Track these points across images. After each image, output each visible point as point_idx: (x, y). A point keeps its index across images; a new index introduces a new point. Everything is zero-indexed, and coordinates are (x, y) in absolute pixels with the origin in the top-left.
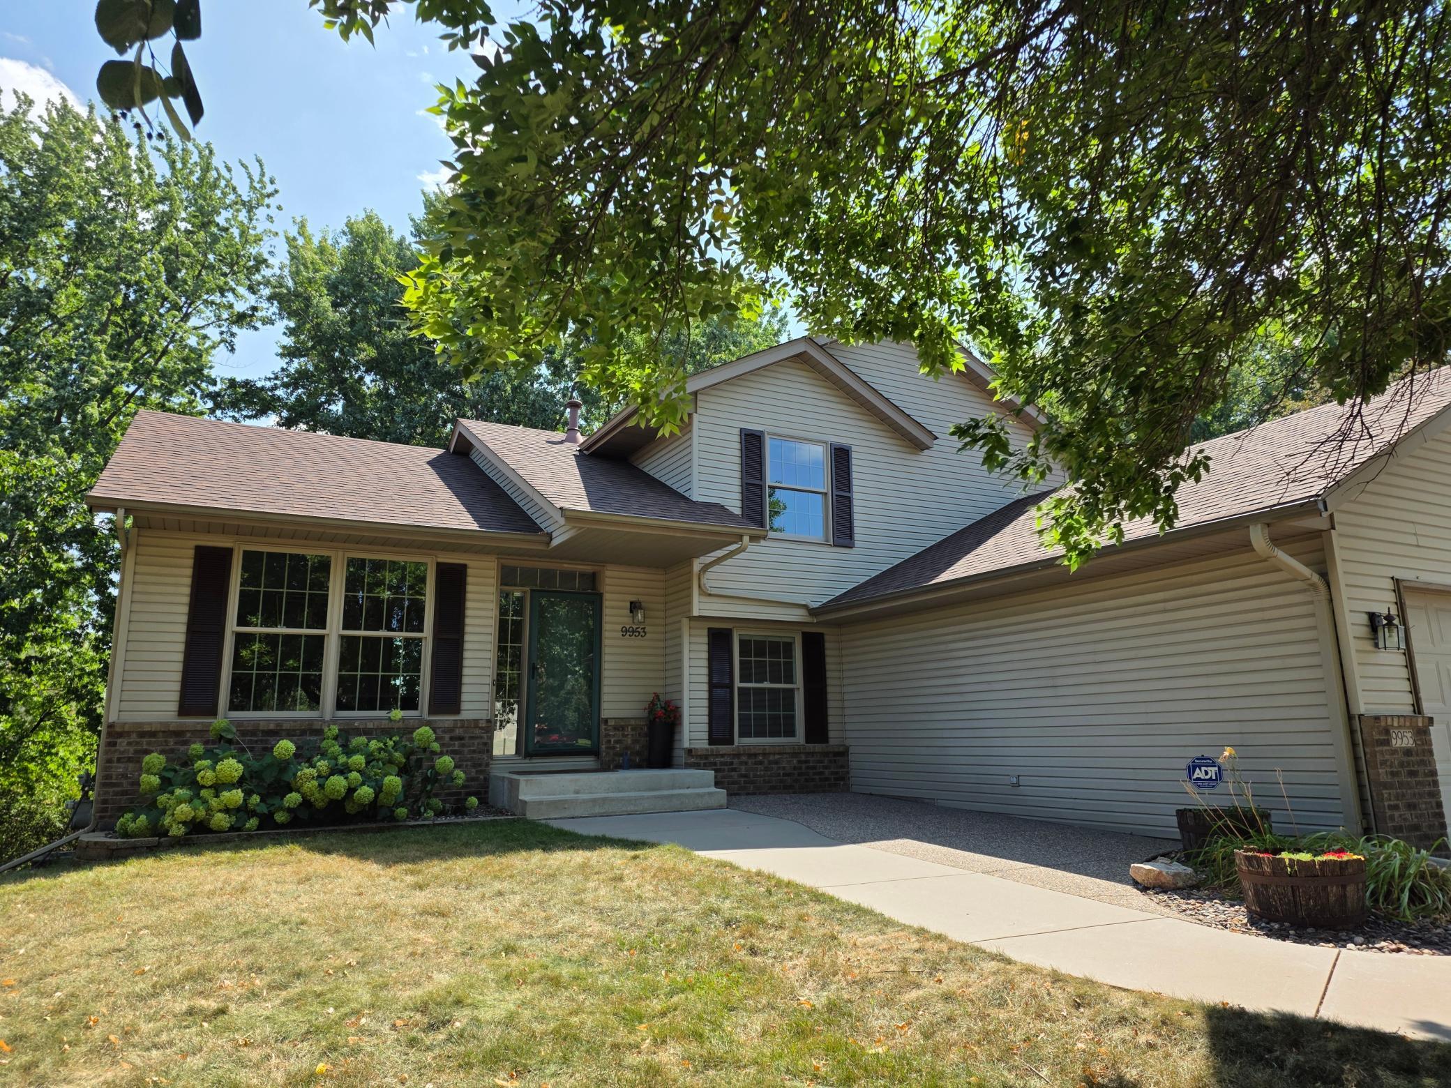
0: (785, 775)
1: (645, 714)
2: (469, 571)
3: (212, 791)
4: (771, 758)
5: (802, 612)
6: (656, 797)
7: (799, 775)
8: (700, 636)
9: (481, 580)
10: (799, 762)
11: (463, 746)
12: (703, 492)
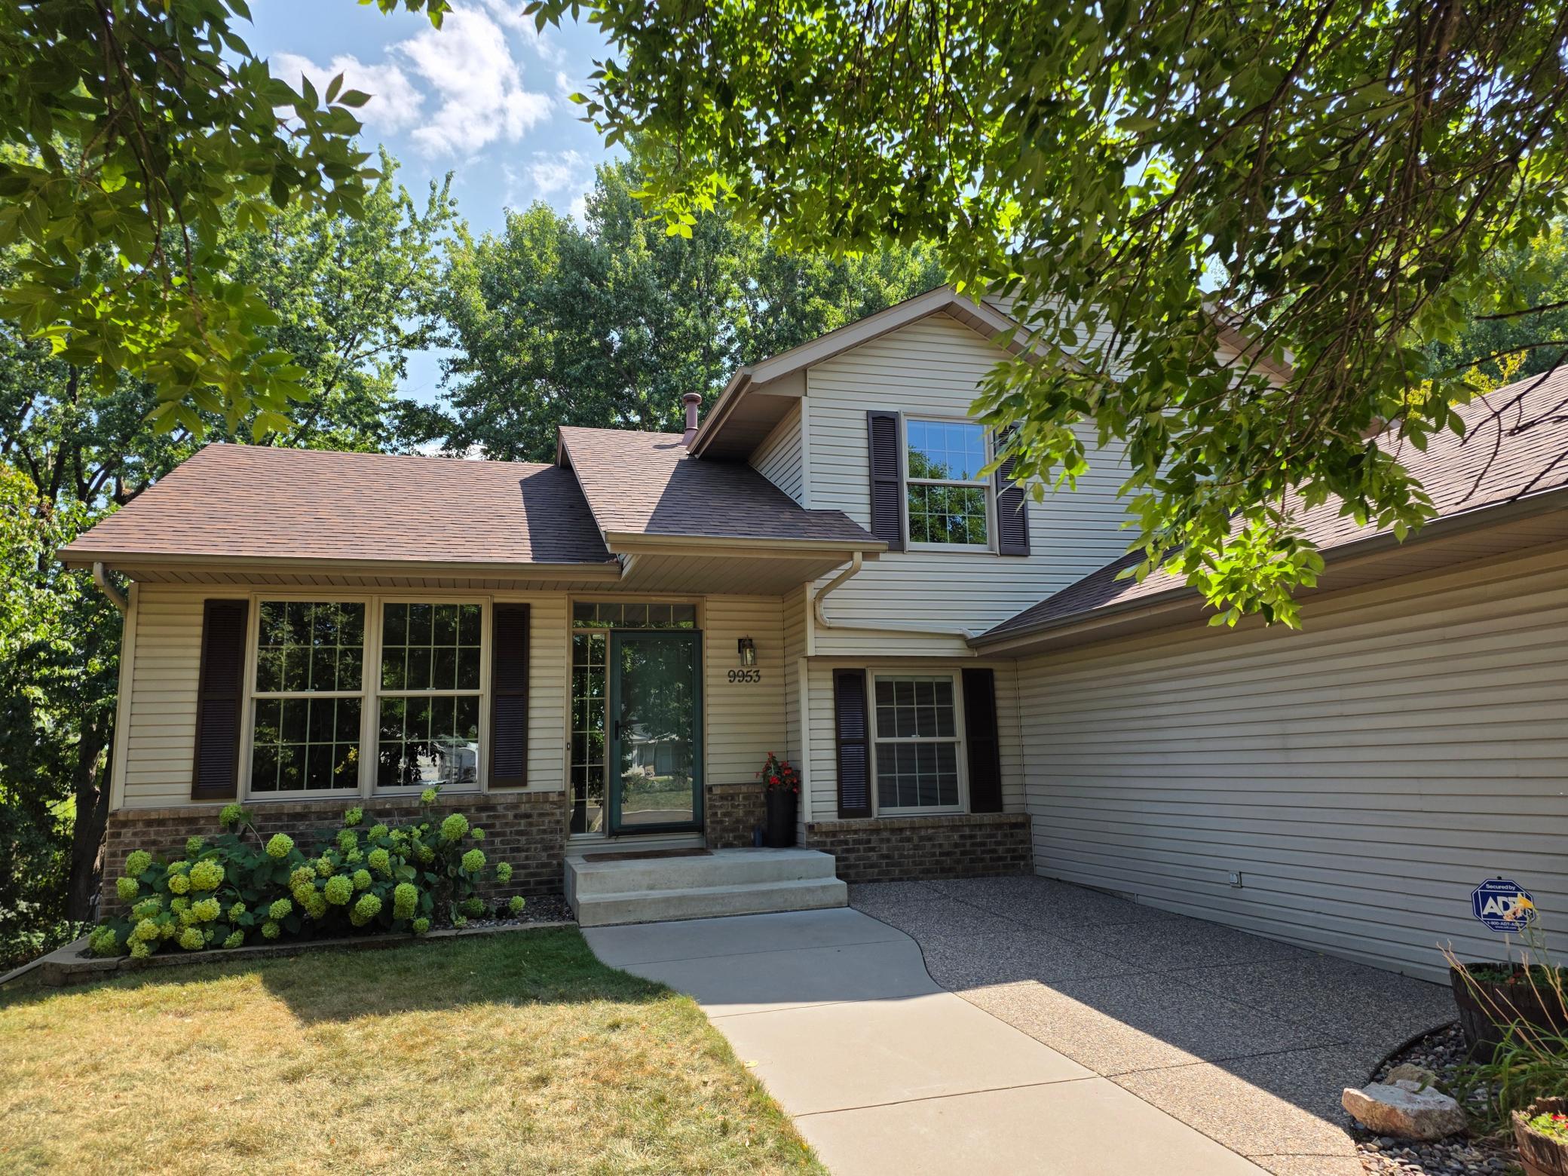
0: (942, 854)
1: (760, 780)
2: (534, 612)
3: (184, 900)
4: (923, 833)
5: (958, 643)
6: (750, 894)
7: (963, 853)
8: (825, 680)
9: (547, 622)
10: (962, 837)
11: (531, 824)
12: (817, 496)
